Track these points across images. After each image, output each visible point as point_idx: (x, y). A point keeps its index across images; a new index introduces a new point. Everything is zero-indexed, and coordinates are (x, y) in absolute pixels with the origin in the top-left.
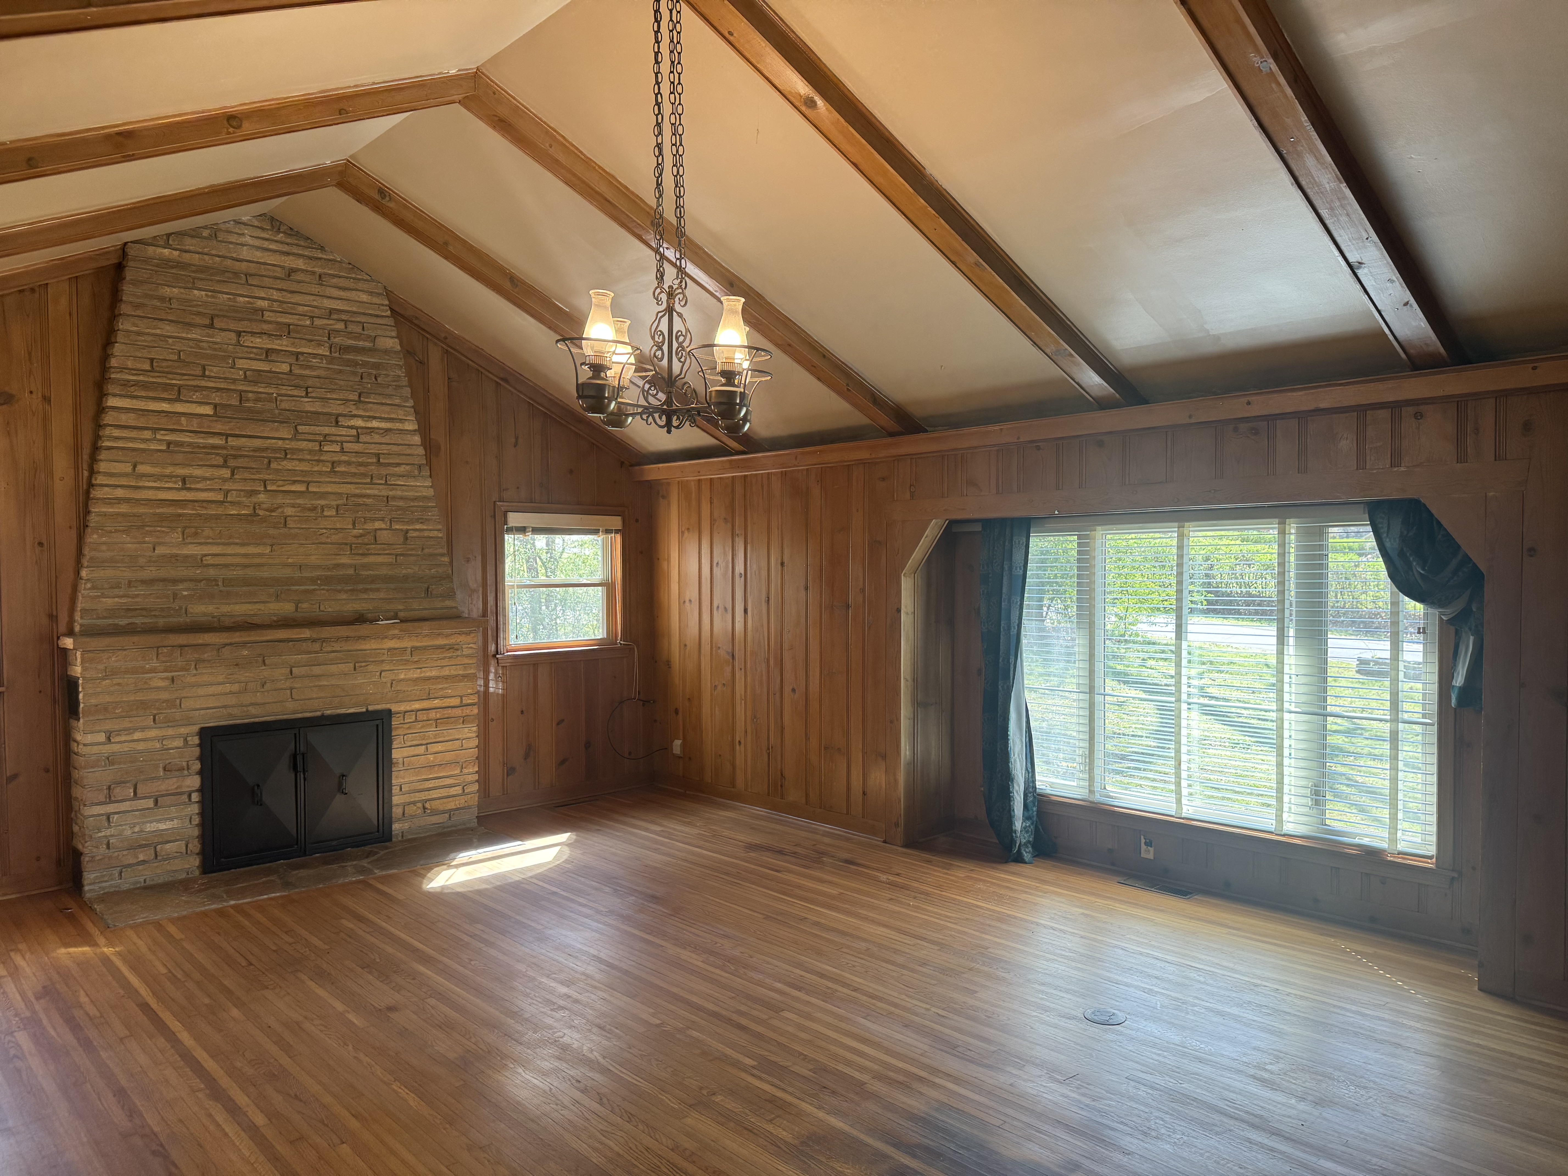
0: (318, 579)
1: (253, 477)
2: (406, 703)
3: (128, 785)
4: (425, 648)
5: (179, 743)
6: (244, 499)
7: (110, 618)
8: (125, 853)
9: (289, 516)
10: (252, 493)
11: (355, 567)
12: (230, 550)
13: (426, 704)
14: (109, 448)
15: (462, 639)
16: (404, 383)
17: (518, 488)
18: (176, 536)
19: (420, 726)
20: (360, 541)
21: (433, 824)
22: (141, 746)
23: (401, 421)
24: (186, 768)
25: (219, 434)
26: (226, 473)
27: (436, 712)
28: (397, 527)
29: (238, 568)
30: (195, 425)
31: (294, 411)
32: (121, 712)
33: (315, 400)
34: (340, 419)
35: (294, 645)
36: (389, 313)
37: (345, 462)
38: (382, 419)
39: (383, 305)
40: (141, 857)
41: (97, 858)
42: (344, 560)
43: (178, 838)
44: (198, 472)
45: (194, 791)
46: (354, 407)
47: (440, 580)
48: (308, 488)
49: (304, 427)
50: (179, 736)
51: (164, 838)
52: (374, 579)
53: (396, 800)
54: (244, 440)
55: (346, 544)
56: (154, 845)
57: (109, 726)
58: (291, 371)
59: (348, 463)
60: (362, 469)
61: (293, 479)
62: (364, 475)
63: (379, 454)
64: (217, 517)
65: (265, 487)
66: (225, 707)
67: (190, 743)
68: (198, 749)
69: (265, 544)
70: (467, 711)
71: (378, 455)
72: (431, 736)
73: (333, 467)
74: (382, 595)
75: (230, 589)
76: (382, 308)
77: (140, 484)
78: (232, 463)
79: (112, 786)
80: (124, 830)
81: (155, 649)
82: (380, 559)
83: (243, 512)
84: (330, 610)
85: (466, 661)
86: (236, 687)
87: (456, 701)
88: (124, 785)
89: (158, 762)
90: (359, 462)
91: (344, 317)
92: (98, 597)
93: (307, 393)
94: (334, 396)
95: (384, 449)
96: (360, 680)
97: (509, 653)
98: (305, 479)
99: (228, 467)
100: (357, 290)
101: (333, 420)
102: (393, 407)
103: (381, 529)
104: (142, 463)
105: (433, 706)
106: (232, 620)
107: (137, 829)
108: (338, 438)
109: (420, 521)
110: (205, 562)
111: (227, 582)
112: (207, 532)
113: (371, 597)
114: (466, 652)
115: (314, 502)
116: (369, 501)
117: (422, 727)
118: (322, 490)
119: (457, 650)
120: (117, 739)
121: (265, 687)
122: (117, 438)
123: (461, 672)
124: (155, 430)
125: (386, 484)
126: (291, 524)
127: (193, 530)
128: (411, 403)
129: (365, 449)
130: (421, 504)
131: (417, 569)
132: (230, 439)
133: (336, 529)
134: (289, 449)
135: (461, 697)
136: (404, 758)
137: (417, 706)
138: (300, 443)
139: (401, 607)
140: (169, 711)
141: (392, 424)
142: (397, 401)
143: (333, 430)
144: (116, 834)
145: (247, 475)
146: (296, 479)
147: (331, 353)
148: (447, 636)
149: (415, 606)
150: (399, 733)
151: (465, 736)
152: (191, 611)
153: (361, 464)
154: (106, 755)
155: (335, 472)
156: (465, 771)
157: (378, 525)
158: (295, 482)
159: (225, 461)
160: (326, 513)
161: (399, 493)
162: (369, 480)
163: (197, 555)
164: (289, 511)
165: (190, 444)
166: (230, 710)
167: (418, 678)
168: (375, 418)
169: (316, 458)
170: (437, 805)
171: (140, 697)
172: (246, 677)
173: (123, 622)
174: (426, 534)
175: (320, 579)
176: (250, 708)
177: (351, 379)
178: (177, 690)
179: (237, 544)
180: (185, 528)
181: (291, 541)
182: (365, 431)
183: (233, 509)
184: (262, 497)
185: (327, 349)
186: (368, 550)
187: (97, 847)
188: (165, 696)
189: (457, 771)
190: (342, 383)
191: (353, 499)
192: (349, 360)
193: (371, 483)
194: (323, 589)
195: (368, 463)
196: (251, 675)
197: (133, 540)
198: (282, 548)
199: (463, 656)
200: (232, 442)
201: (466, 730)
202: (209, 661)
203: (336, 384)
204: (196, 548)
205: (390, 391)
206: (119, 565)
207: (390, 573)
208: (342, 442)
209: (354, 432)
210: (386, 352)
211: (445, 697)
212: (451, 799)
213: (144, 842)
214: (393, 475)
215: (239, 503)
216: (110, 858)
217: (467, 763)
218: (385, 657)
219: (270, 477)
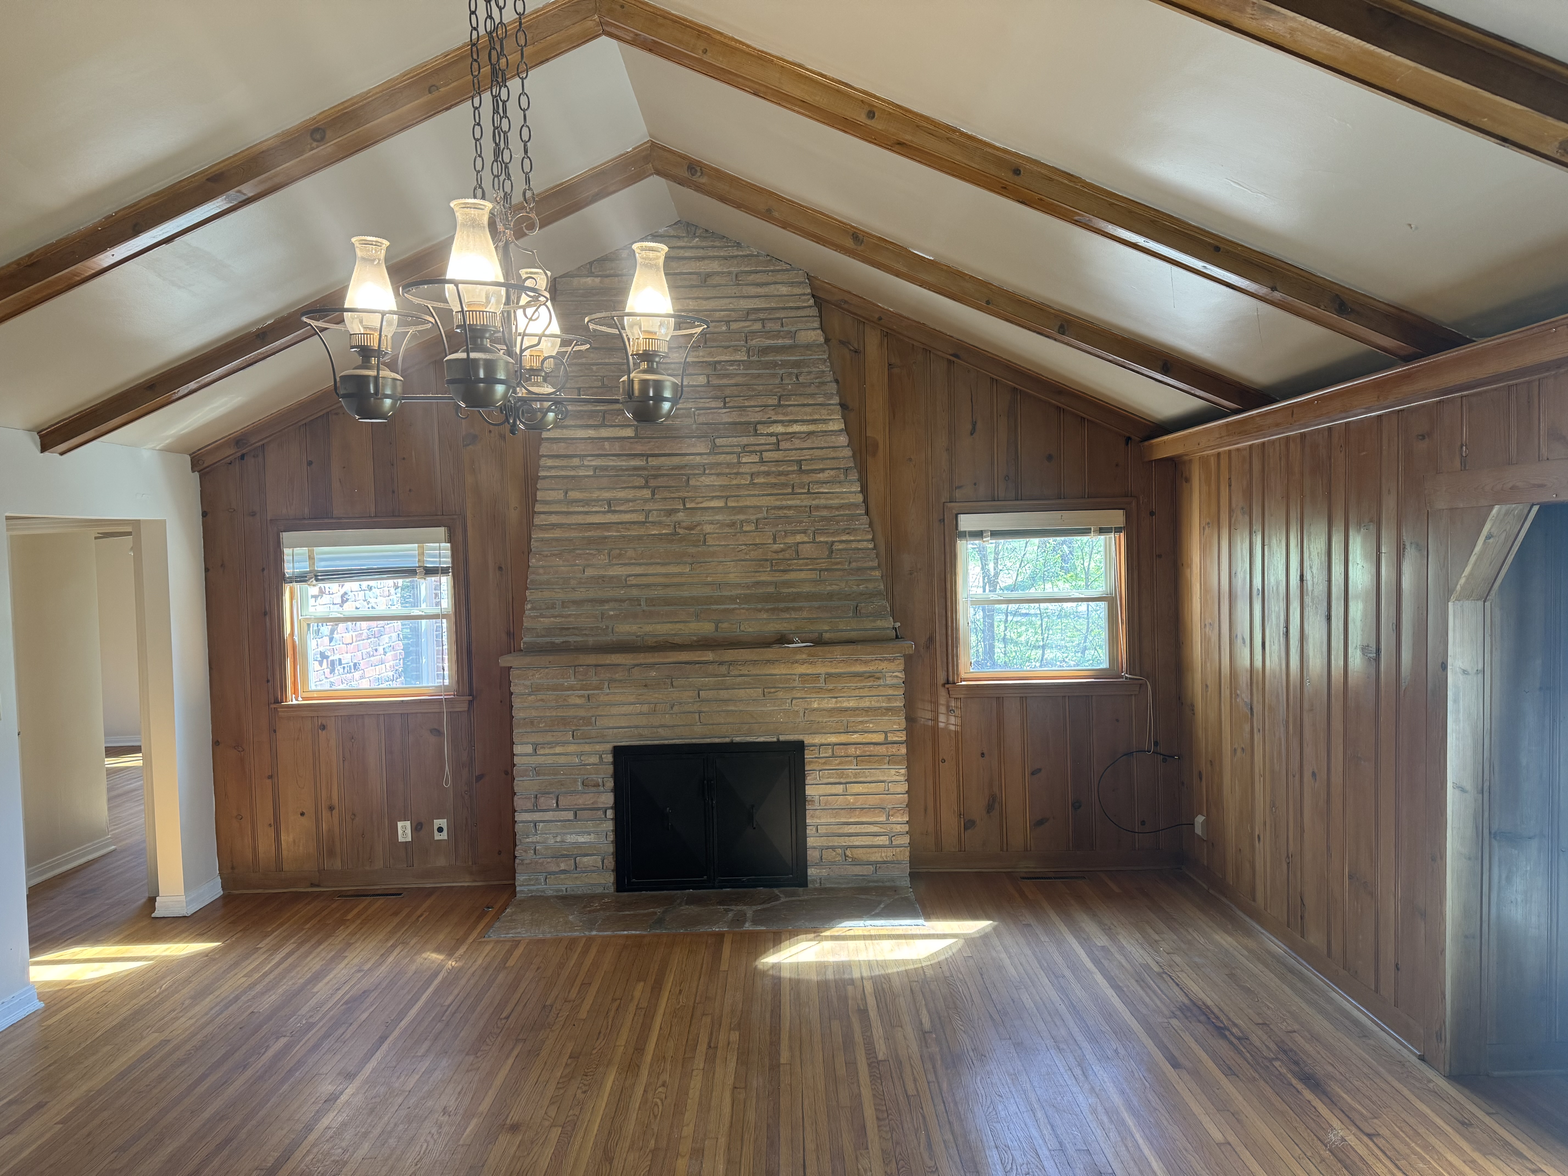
0: (737, 598)
1: (673, 495)
2: (820, 736)
3: (551, 796)
4: (839, 675)
5: (594, 759)
6: (665, 518)
7: (547, 636)
8: (549, 860)
9: (708, 534)
10: (671, 512)
11: (776, 584)
12: (651, 570)
13: (843, 738)
14: (545, 477)
15: (884, 666)
16: (829, 379)
17: (975, 484)
18: (603, 559)
19: (837, 762)
20: (781, 556)
21: (856, 875)
22: (562, 760)
23: (825, 421)
24: (601, 784)
25: (642, 455)
26: (647, 493)
27: (856, 748)
28: (822, 539)
29: (659, 588)
30: (617, 448)
31: (711, 424)
32: (544, 727)
33: (732, 410)
34: (759, 427)
35: (701, 668)
36: (812, 302)
37: (764, 472)
38: (803, 421)
39: (804, 294)
40: (563, 866)
41: (526, 862)
42: (764, 578)
43: (595, 852)
44: (621, 494)
45: (609, 808)
46: (773, 412)
47: (870, 598)
48: (726, 503)
49: (721, 439)
50: (596, 753)
51: (584, 851)
52: (796, 597)
53: (811, 841)
54: (663, 458)
55: (767, 560)
56: (574, 856)
57: (535, 738)
58: (708, 382)
59: (767, 474)
60: (783, 479)
61: (711, 495)
62: (784, 485)
63: (801, 460)
64: (640, 538)
65: (684, 505)
66: (637, 727)
67: (605, 760)
68: (611, 767)
69: (685, 563)
70: (893, 750)
71: (799, 462)
72: (850, 774)
73: (752, 479)
74: (805, 614)
75: (652, 608)
76: (804, 297)
77: (571, 510)
78: (652, 483)
79: (538, 796)
80: (548, 838)
81: (573, 668)
82: (802, 575)
83: (664, 532)
84: (751, 630)
85: (891, 692)
86: (645, 708)
87: (880, 738)
88: (547, 795)
89: (576, 777)
90: (779, 471)
91: (762, 316)
92: (537, 617)
93: (725, 403)
94: (752, 403)
95: (807, 455)
96: (769, 708)
97: (963, 683)
98: (724, 494)
99: (649, 487)
100: (776, 283)
101: (751, 429)
102: (816, 407)
103: (803, 543)
104: (572, 490)
105: (853, 741)
106: (655, 640)
107: (558, 839)
108: (757, 448)
109: (847, 531)
110: (629, 583)
111: (651, 601)
112: (630, 553)
113: (793, 616)
114: (889, 681)
115: (732, 518)
116: (790, 513)
117: (839, 764)
118: (741, 504)
119: (879, 678)
120: (542, 752)
121: (674, 709)
122: (551, 468)
123: (884, 705)
124: (582, 457)
125: (809, 493)
126: (710, 542)
127: (618, 551)
128: (836, 400)
129: (785, 457)
130: (847, 512)
131: (843, 585)
132: (650, 459)
133: (755, 545)
134: (707, 464)
135: (886, 733)
136: (820, 796)
137: (833, 739)
138: (718, 456)
139: (826, 628)
140: (586, 728)
141: (814, 426)
142: (820, 400)
143: (752, 440)
144: (541, 841)
145: (667, 495)
146: (714, 494)
147: (749, 356)
148: (866, 662)
149: (842, 626)
150: (814, 768)
151: (890, 779)
152: (617, 630)
153: (781, 474)
154: (533, 766)
155: (754, 484)
156: (892, 819)
157: (799, 538)
158: (713, 498)
159: (647, 482)
160: (745, 529)
161: (823, 502)
162: (790, 490)
163: (622, 576)
164: (708, 528)
165: (614, 468)
166: (641, 731)
167: (833, 709)
168: (796, 421)
169: (735, 471)
170: (859, 853)
171: (560, 713)
172: (656, 698)
173: (558, 640)
174: (854, 545)
175: (739, 598)
176: (660, 730)
177: (771, 382)
178: (592, 708)
179: (658, 564)
180: (611, 549)
181: (710, 560)
182: (786, 437)
183: (654, 529)
184: (681, 516)
185: (744, 354)
186: (789, 565)
187: (525, 851)
188: (582, 713)
189: (883, 819)
190: (761, 388)
191: (773, 511)
192: (767, 362)
193: (793, 494)
194: (743, 608)
195: (788, 471)
196: (661, 696)
197: (566, 563)
198: (701, 566)
199: (886, 686)
200: (653, 462)
201: (893, 772)
202: (620, 681)
203: (754, 390)
204: (620, 569)
205: (812, 389)
206: (554, 587)
207: (813, 590)
208: (761, 452)
209: (773, 440)
210: (808, 347)
211: (866, 732)
212: (876, 850)
213: (565, 853)
214: (817, 482)
215: (660, 523)
216: (536, 863)
217: (894, 811)
218: (796, 684)
219: (690, 494)
